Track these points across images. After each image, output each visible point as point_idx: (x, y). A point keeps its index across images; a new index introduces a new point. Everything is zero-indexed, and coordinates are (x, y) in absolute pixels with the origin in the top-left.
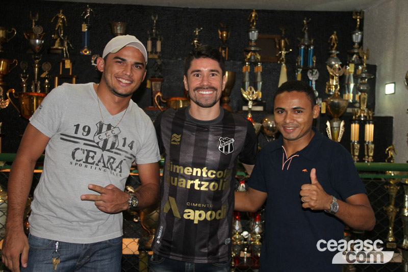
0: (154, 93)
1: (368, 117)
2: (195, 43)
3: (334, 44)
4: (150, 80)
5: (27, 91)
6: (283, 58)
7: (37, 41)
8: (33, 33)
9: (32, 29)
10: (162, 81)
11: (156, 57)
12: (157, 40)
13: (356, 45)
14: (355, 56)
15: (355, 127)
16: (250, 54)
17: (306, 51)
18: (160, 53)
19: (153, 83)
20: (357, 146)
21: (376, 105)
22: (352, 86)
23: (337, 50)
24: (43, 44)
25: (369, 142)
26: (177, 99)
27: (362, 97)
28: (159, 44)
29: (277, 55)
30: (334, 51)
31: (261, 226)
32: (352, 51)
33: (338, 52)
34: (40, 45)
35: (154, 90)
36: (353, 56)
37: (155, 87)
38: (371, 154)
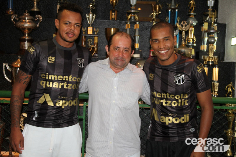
1: (215, 62)
3: (192, 8)
6: (154, 19)
13: (210, 9)
16: (130, 16)
21: (226, 54)
22: (206, 39)
29: (150, 16)
33: (195, 14)
36: (207, 17)
38: (217, 90)
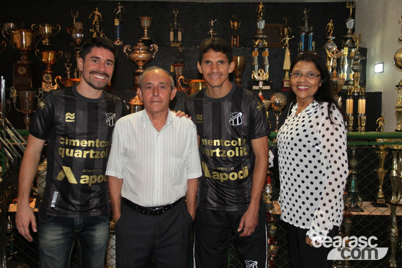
0: (177, 76)
1: (360, 93)
2: (211, 33)
3: (331, 31)
4: (173, 65)
5: (71, 77)
7: (78, 35)
8: (74, 28)
9: (74, 25)
10: (184, 66)
11: (178, 45)
12: (178, 31)
13: (349, 31)
14: (348, 41)
15: (350, 102)
16: (258, 41)
17: (307, 37)
18: (181, 42)
19: (176, 68)
20: (352, 118)
21: (367, 83)
22: (346, 66)
23: (333, 35)
24: (83, 37)
25: (361, 114)
26: (197, 81)
27: (356, 75)
28: (180, 34)
30: (330, 37)
31: (271, 187)
32: (346, 36)
33: (334, 38)
34: (80, 38)
35: (176, 74)
36: (347, 40)
37: (178, 71)
38: (364, 125)
